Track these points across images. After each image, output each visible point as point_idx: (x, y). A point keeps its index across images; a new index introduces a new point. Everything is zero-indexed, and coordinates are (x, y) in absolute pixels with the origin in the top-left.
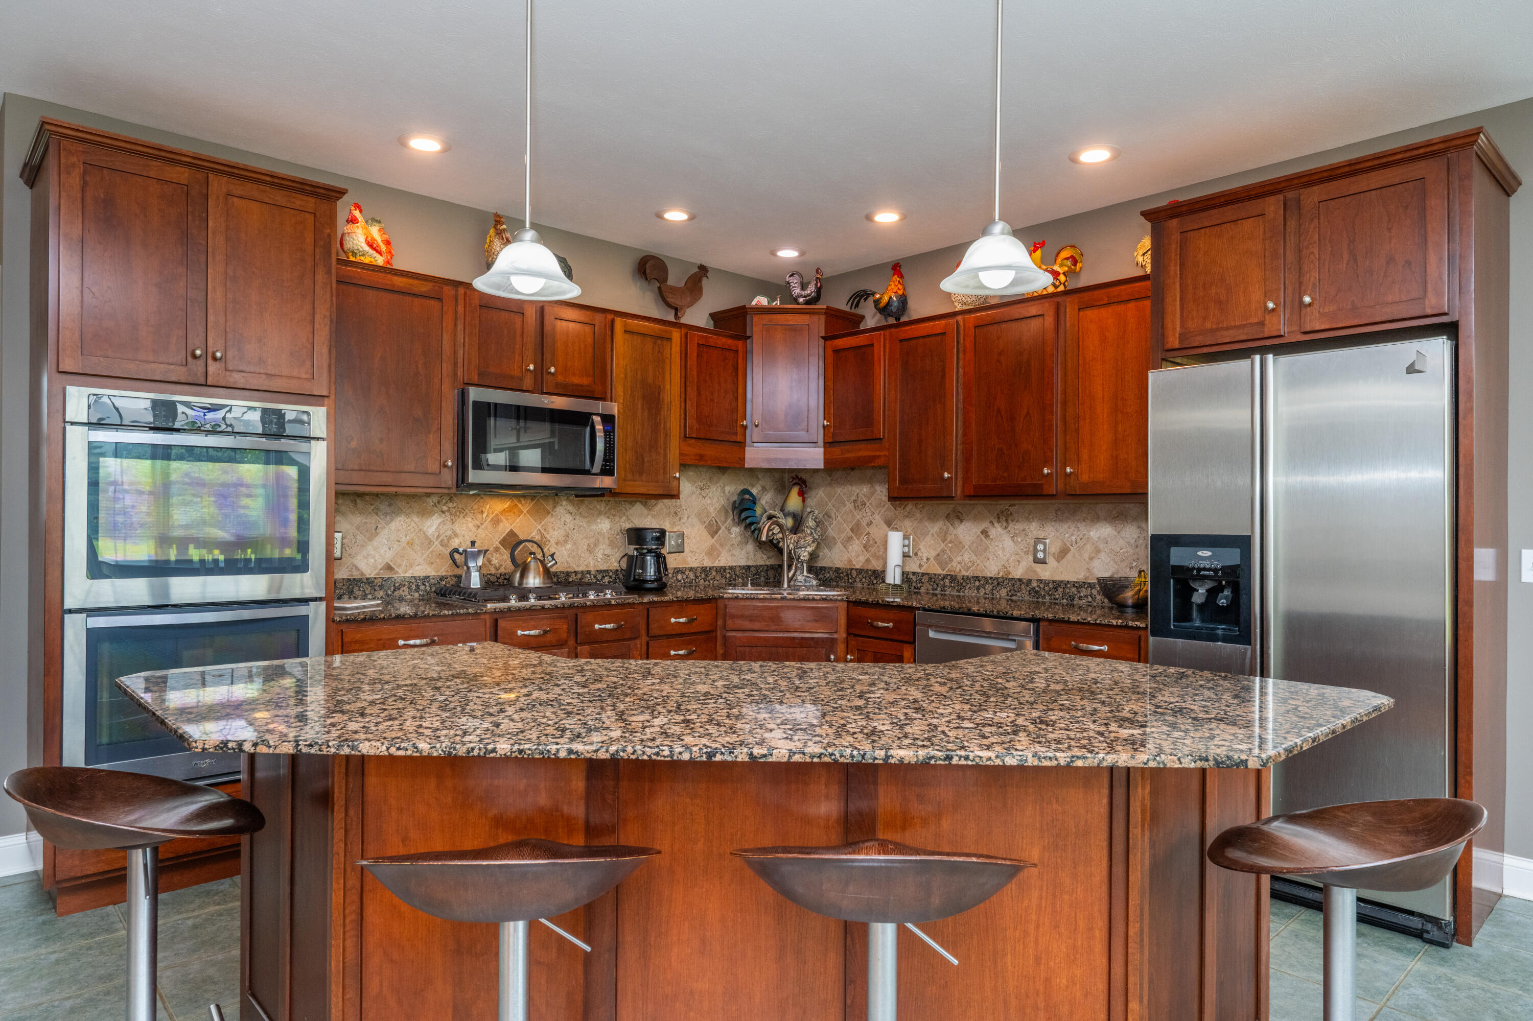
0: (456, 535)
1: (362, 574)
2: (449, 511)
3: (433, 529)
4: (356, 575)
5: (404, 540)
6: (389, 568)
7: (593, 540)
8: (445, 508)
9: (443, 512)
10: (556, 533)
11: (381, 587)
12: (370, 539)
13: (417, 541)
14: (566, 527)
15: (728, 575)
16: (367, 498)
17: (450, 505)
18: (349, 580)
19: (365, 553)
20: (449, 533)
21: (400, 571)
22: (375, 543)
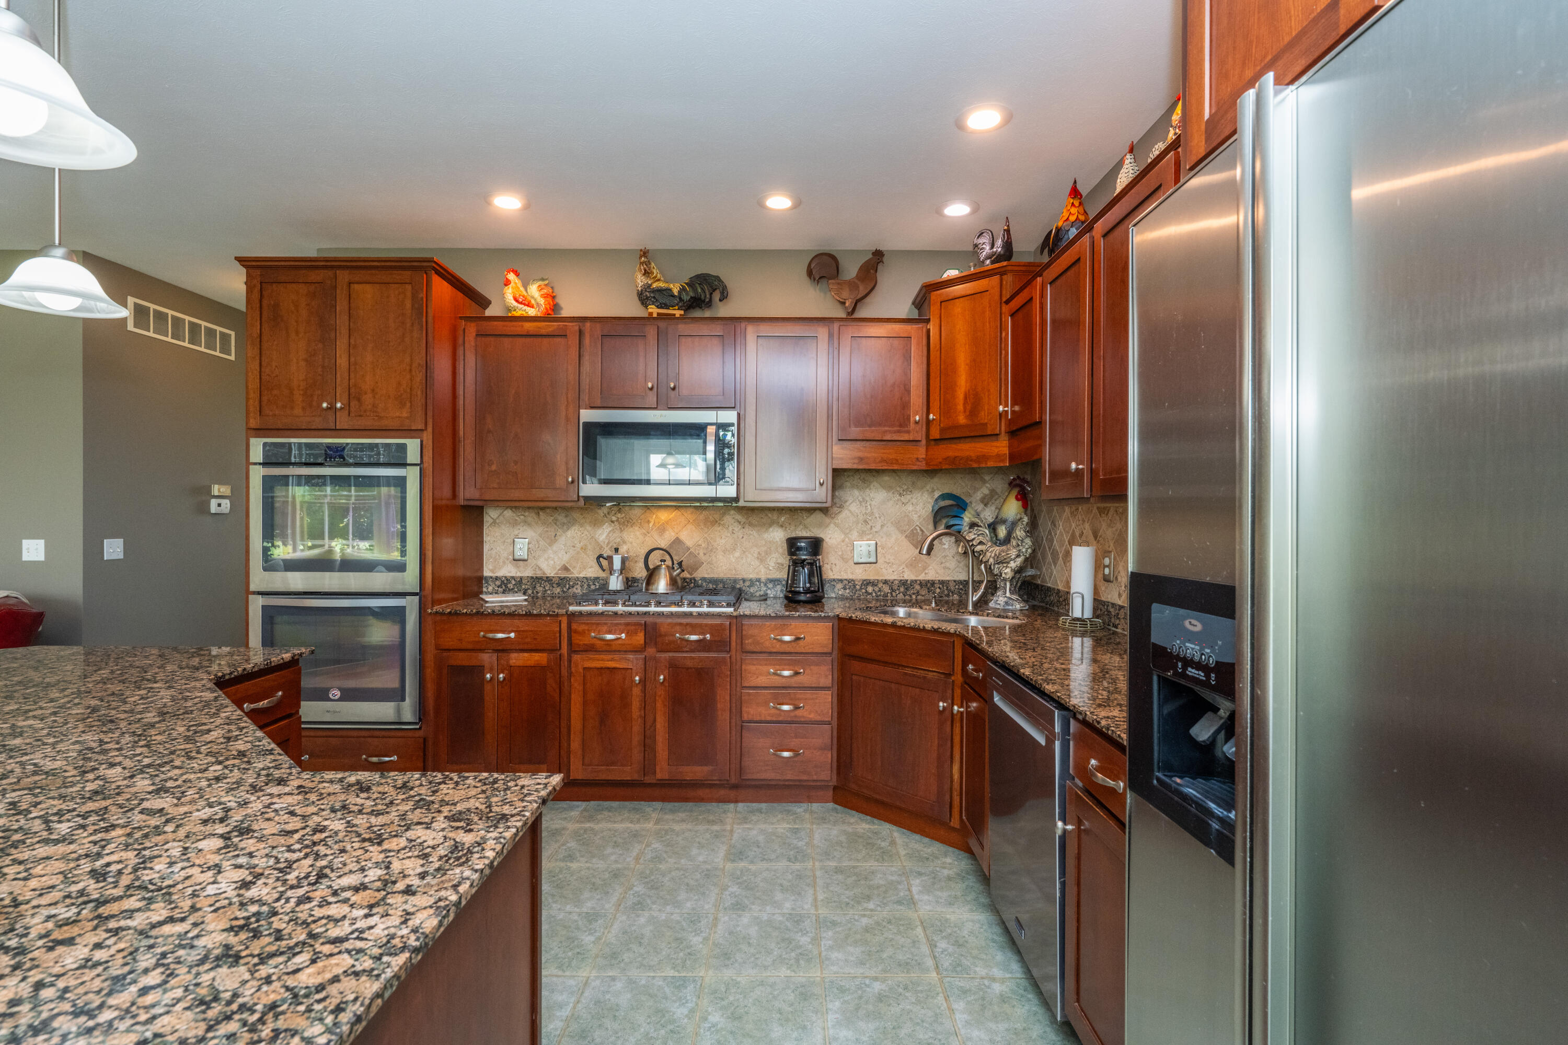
0: (624, 542)
1: (544, 573)
2: (617, 520)
3: (604, 536)
4: (539, 574)
5: (579, 546)
6: (566, 569)
7: (764, 549)
8: (614, 518)
9: (613, 522)
10: (723, 541)
11: (558, 585)
12: (551, 544)
13: (589, 547)
14: (735, 536)
15: (938, 590)
16: (548, 511)
17: (619, 515)
18: (532, 578)
19: (546, 556)
20: (618, 540)
21: (575, 572)
22: (555, 547)
